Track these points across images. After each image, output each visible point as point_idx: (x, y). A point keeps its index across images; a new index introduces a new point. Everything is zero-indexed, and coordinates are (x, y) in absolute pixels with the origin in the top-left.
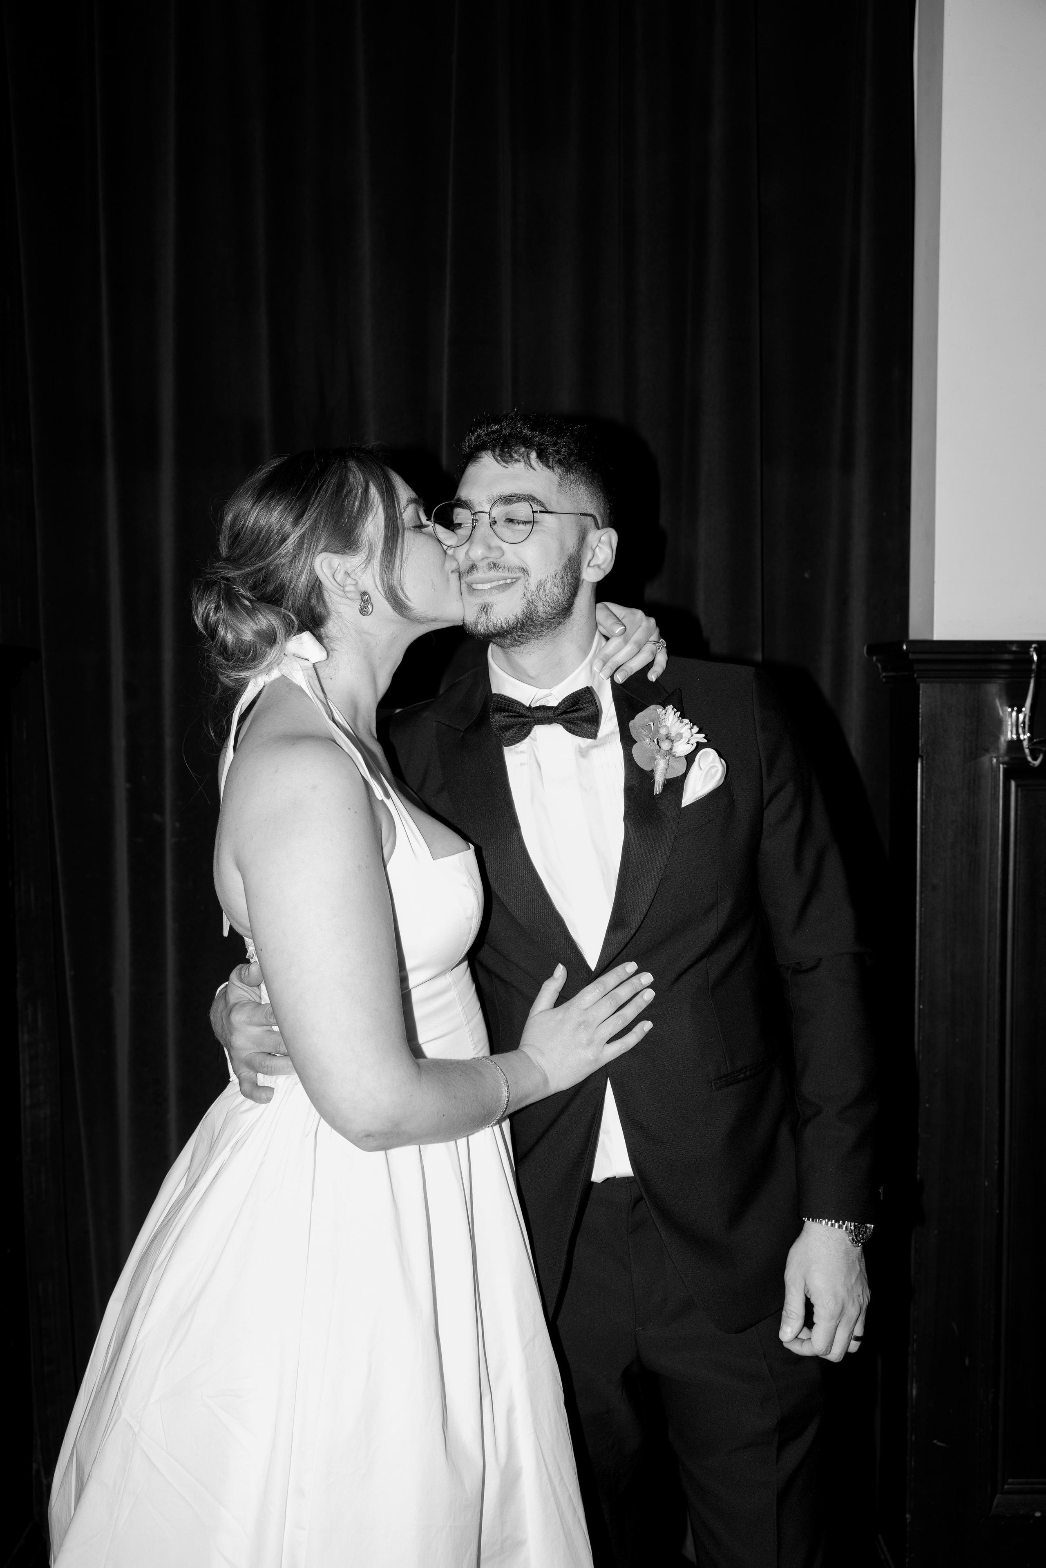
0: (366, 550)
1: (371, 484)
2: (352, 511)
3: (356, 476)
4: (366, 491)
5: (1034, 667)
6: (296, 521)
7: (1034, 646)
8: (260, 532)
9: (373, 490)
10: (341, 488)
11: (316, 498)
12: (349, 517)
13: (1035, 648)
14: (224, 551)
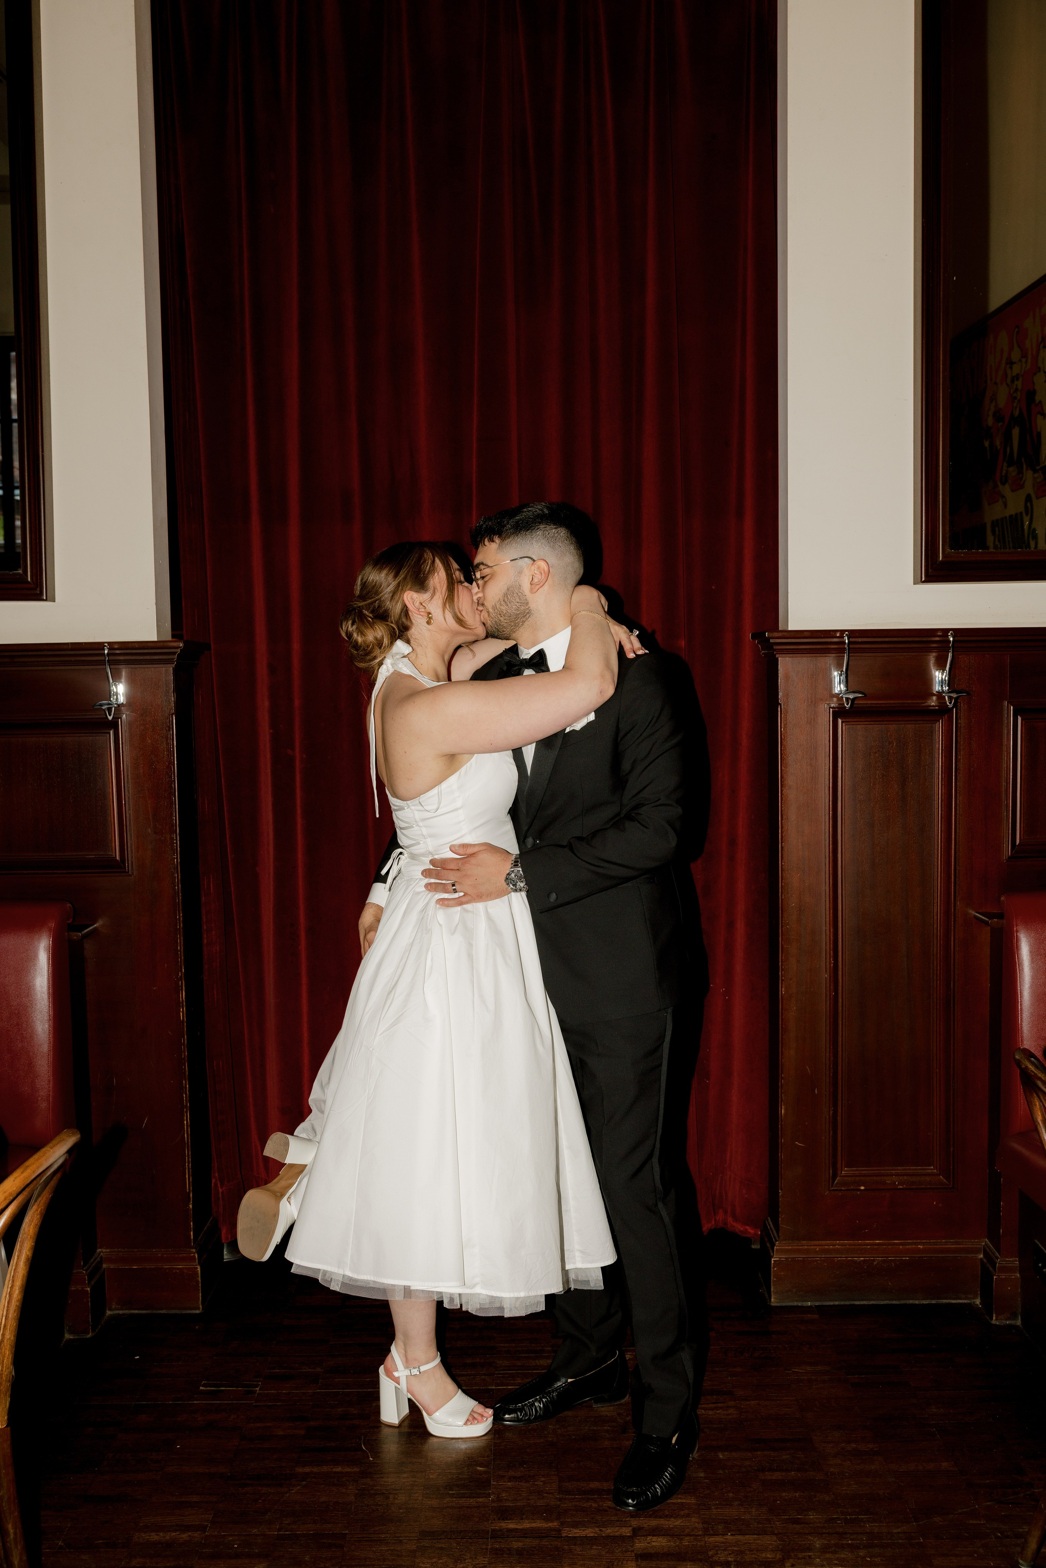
0: (431, 591)
1: (436, 558)
2: (425, 571)
3: (428, 555)
4: (433, 562)
5: (846, 646)
6: (396, 576)
7: (846, 633)
8: (376, 583)
9: (437, 561)
10: (420, 561)
11: (407, 563)
12: (424, 574)
13: (846, 635)
14: (358, 592)
